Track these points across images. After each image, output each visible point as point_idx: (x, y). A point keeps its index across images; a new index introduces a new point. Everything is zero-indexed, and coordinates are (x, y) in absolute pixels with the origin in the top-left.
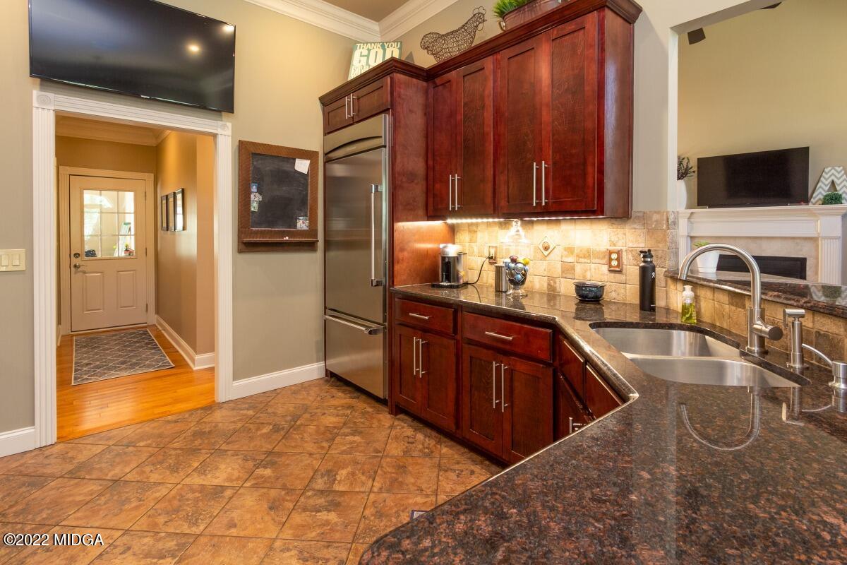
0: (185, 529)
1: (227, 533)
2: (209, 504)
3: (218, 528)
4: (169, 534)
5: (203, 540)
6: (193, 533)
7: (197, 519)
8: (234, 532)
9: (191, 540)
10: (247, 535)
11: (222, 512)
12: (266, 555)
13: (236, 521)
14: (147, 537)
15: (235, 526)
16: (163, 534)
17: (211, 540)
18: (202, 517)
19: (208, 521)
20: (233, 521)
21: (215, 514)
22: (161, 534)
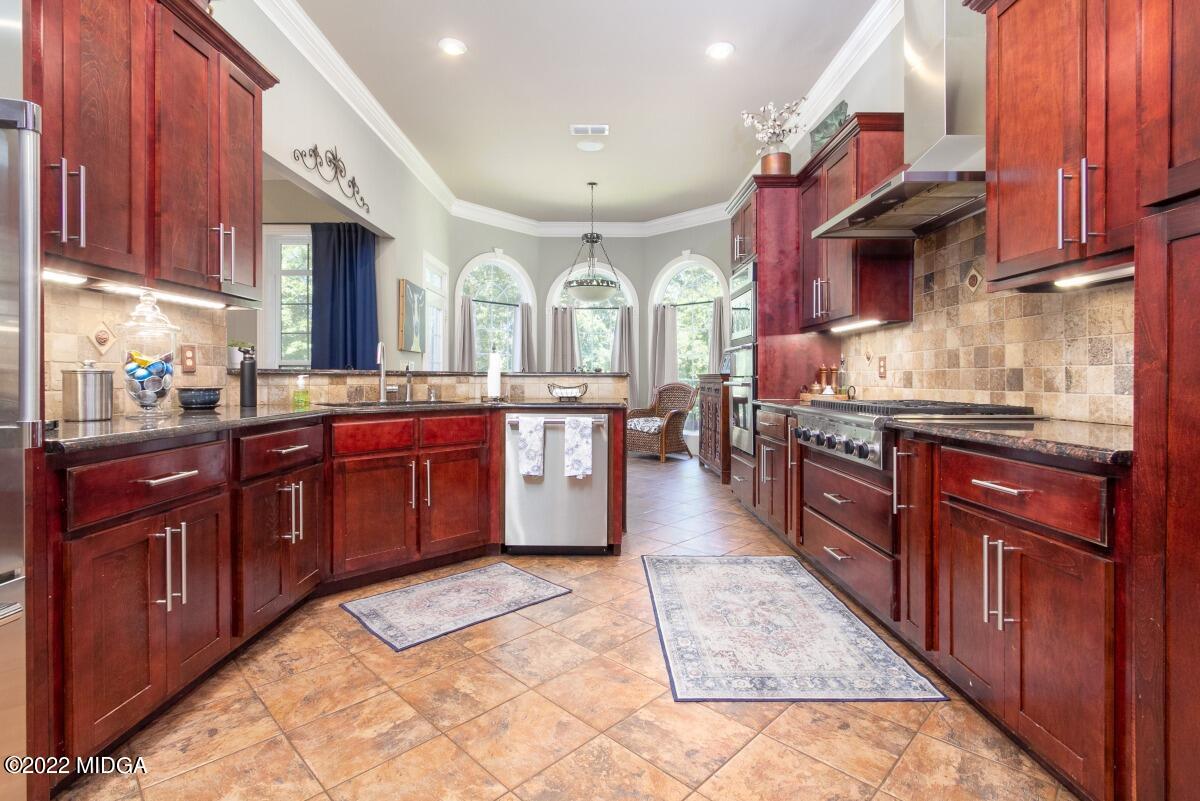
0: (617, 750)
1: (573, 718)
2: (572, 778)
3: (579, 732)
4: (637, 751)
5: (601, 723)
6: (609, 739)
7: (599, 757)
8: (565, 717)
9: (614, 729)
10: (554, 706)
11: (563, 753)
12: (551, 678)
13: (554, 729)
14: (666, 762)
15: (560, 723)
16: (645, 755)
17: (593, 719)
18: (592, 759)
19: (586, 748)
20: (557, 733)
21: (573, 754)
22: (648, 757)
